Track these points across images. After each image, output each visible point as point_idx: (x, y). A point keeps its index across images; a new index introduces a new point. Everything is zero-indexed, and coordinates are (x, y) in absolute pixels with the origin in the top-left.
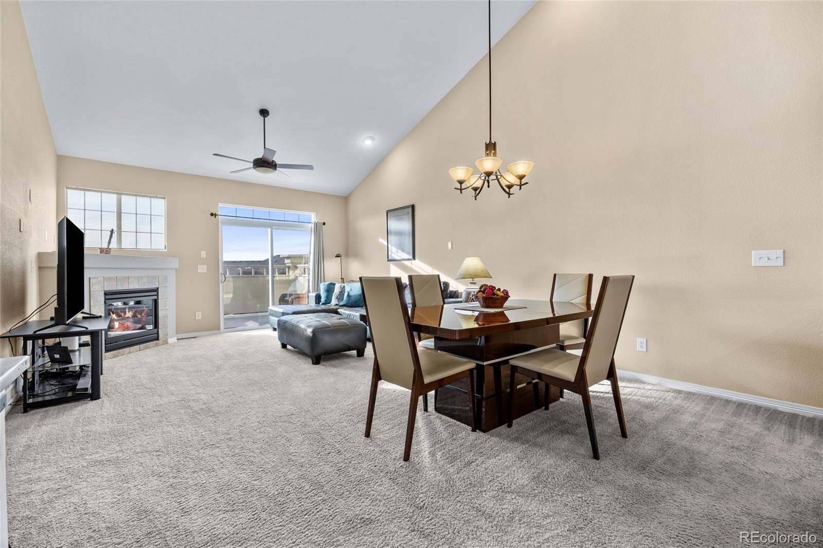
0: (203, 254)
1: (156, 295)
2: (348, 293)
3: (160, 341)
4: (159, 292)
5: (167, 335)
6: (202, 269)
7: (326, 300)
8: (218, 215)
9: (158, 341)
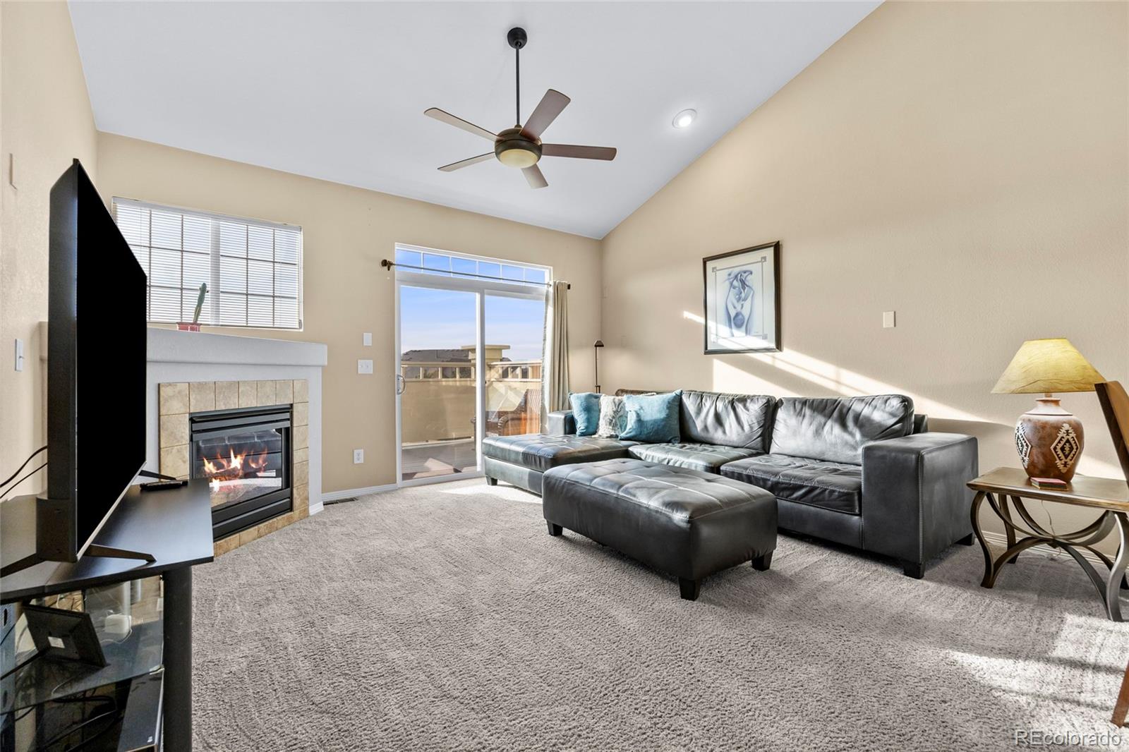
0: (368, 339)
1: (288, 419)
2: (638, 415)
3: (296, 514)
4: (295, 414)
5: (307, 498)
6: (366, 367)
7: (587, 428)
8: (394, 265)
9: (292, 513)
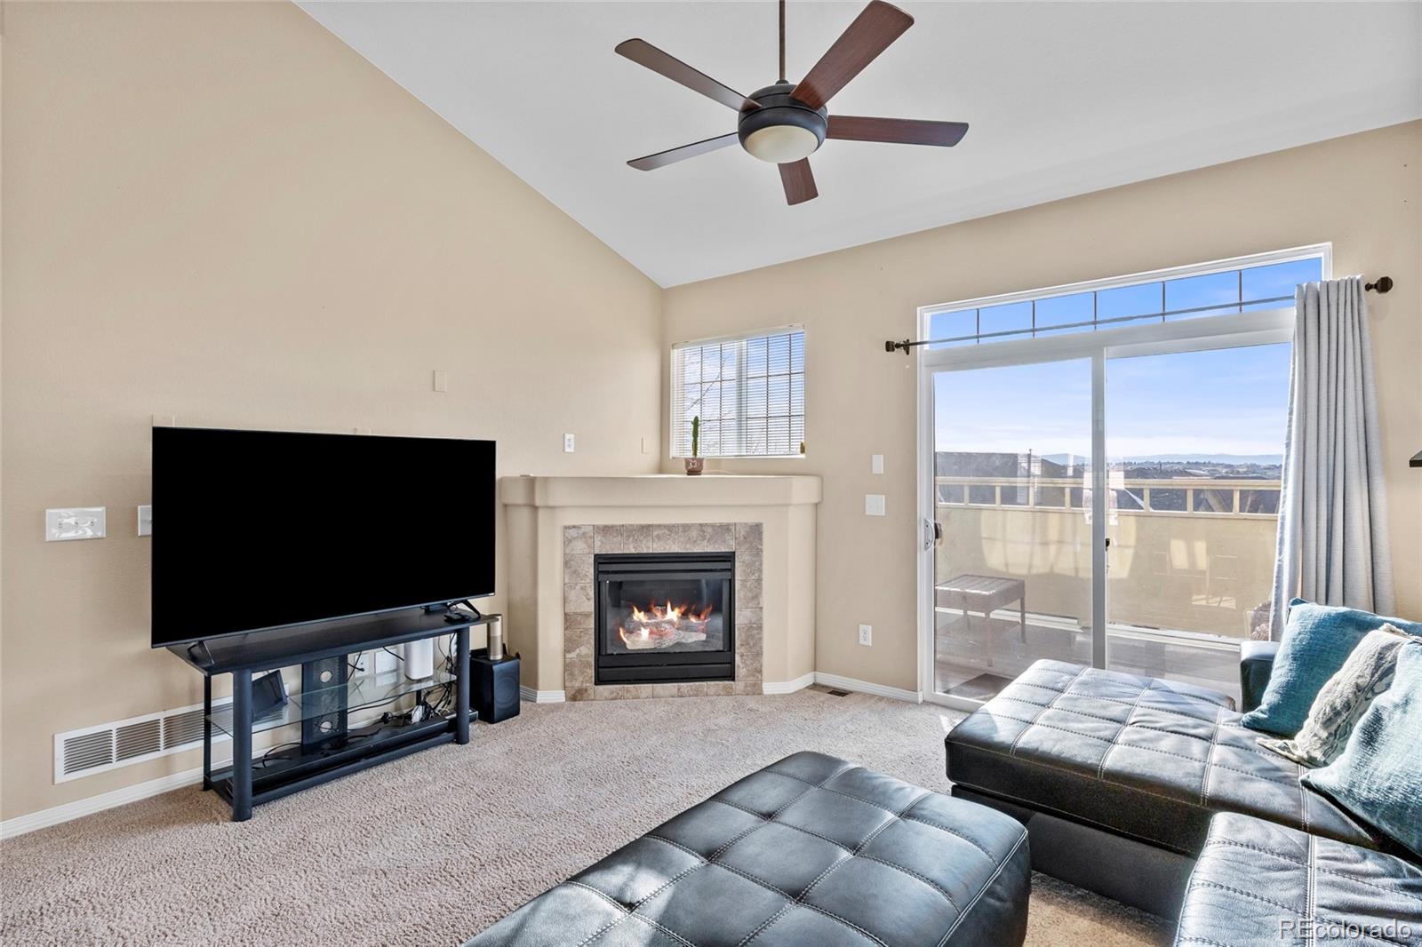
0: (878, 464)
1: (730, 570)
3: (738, 685)
4: (737, 564)
5: (760, 672)
6: (876, 505)
8: (916, 344)
9: (732, 683)
